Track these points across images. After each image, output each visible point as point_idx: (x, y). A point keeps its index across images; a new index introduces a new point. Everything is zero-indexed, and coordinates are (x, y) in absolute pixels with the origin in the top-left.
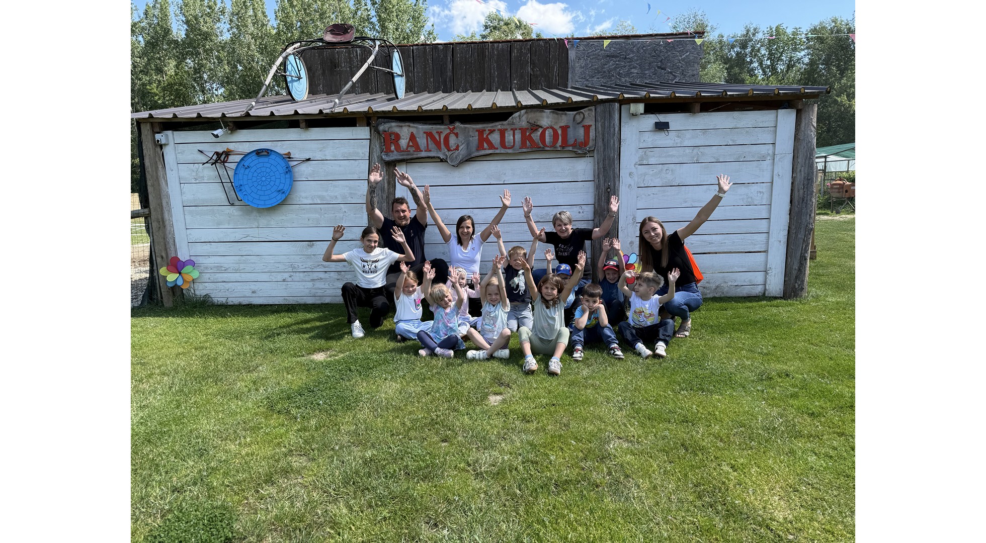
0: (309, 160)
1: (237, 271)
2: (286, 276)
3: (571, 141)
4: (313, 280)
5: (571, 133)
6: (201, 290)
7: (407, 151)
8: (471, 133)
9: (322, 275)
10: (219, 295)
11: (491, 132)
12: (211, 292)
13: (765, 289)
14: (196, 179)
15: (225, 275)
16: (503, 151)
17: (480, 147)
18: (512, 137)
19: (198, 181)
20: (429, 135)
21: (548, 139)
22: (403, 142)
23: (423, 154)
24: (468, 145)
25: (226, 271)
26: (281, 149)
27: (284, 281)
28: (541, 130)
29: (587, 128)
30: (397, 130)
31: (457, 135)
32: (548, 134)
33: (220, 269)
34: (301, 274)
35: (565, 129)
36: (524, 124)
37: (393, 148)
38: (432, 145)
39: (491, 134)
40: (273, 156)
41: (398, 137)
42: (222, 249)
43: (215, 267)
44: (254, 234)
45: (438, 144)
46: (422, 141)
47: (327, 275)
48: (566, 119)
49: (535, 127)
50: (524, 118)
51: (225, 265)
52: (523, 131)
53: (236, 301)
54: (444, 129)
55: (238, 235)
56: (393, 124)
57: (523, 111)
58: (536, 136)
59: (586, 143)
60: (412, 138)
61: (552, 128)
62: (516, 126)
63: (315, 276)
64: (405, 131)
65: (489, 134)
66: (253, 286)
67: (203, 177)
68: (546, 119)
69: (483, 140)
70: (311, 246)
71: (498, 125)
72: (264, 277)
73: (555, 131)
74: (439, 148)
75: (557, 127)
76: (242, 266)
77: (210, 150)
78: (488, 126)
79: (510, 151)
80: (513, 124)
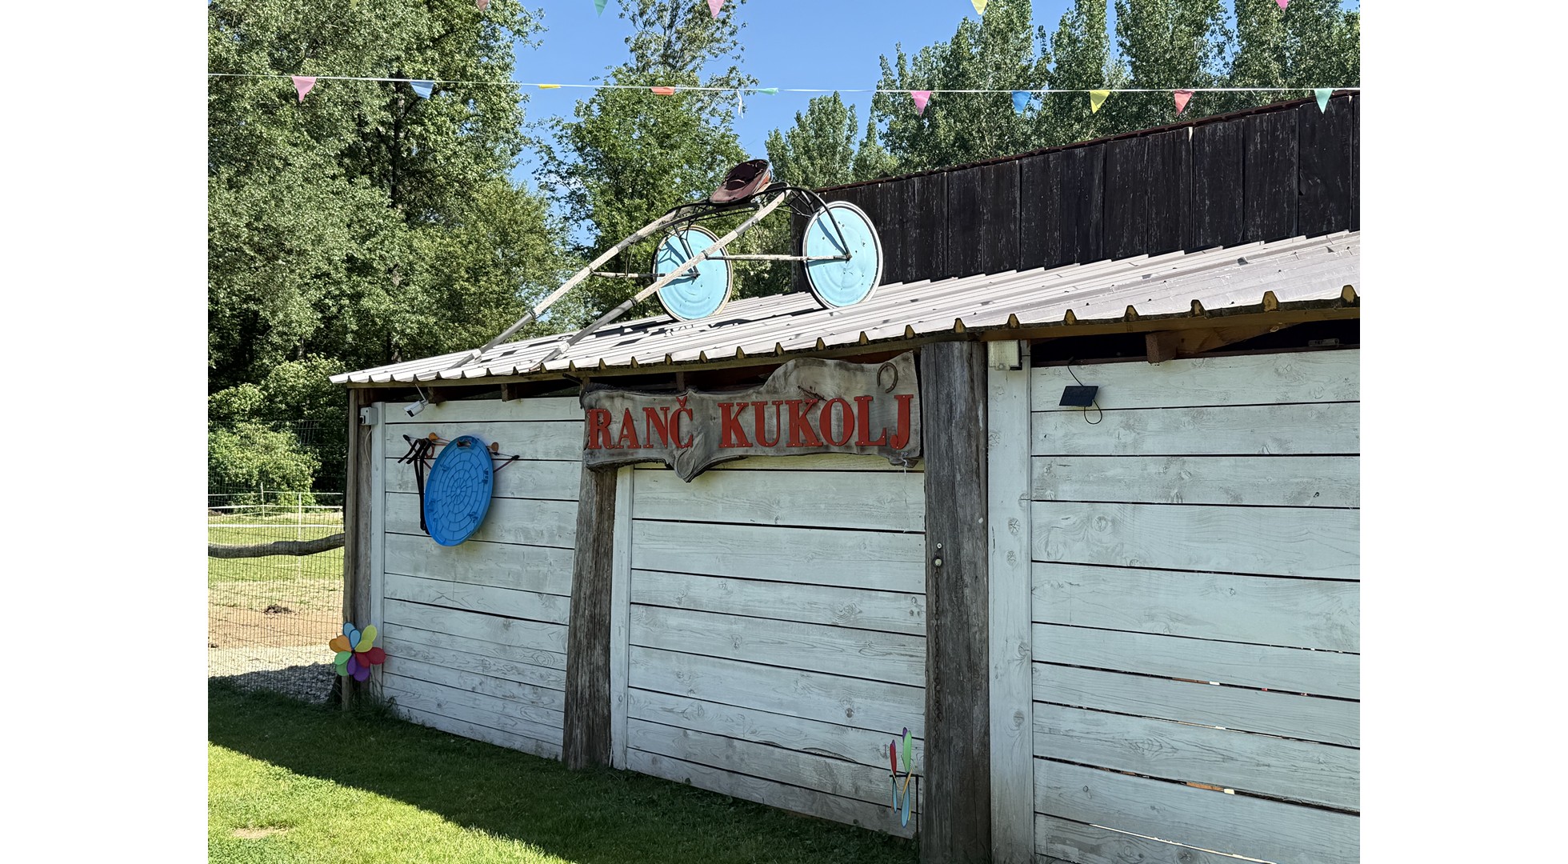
0: (517, 458)
1: (426, 660)
2: (476, 681)
3: (876, 434)
4: (504, 698)
5: (874, 407)
6: (388, 689)
7: (619, 446)
8: (711, 412)
9: (516, 690)
10: (404, 703)
11: (743, 408)
12: (397, 693)
15: (415, 665)
16: (760, 450)
17: (726, 441)
18: (775, 421)
20: (650, 413)
21: (835, 427)
22: (615, 428)
23: (643, 453)
24: (706, 436)
25: (416, 657)
26: (488, 437)
27: (473, 690)
28: (822, 405)
29: (905, 401)
30: (607, 404)
31: (690, 414)
32: (836, 411)
33: (410, 653)
34: (493, 682)
35: (864, 402)
36: (793, 393)
37: (601, 439)
38: (655, 437)
39: (742, 414)
40: (477, 450)
41: (608, 418)
42: (417, 615)
43: (406, 648)
44: (449, 592)
45: (662, 430)
46: (641, 426)
48: (864, 380)
49: (813, 398)
50: (792, 379)
51: (416, 647)
52: (793, 406)
53: (419, 718)
54: (672, 402)
55: (433, 591)
56: (602, 393)
57: (791, 363)
58: (815, 418)
59: (902, 439)
60: (628, 419)
61: (841, 400)
62: (783, 397)
63: (508, 688)
64: (617, 407)
65: (739, 413)
66: (440, 694)
67: (408, 483)
68: (830, 381)
69: (731, 424)
71: (752, 395)
72: (453, 678)
73: (847, 407)
74: (665, 440)
75: (849, 399)
76: (431, 652)
77: (413, 435)
78: (736, 397)
79: (770, 451)
80: (775, 391)
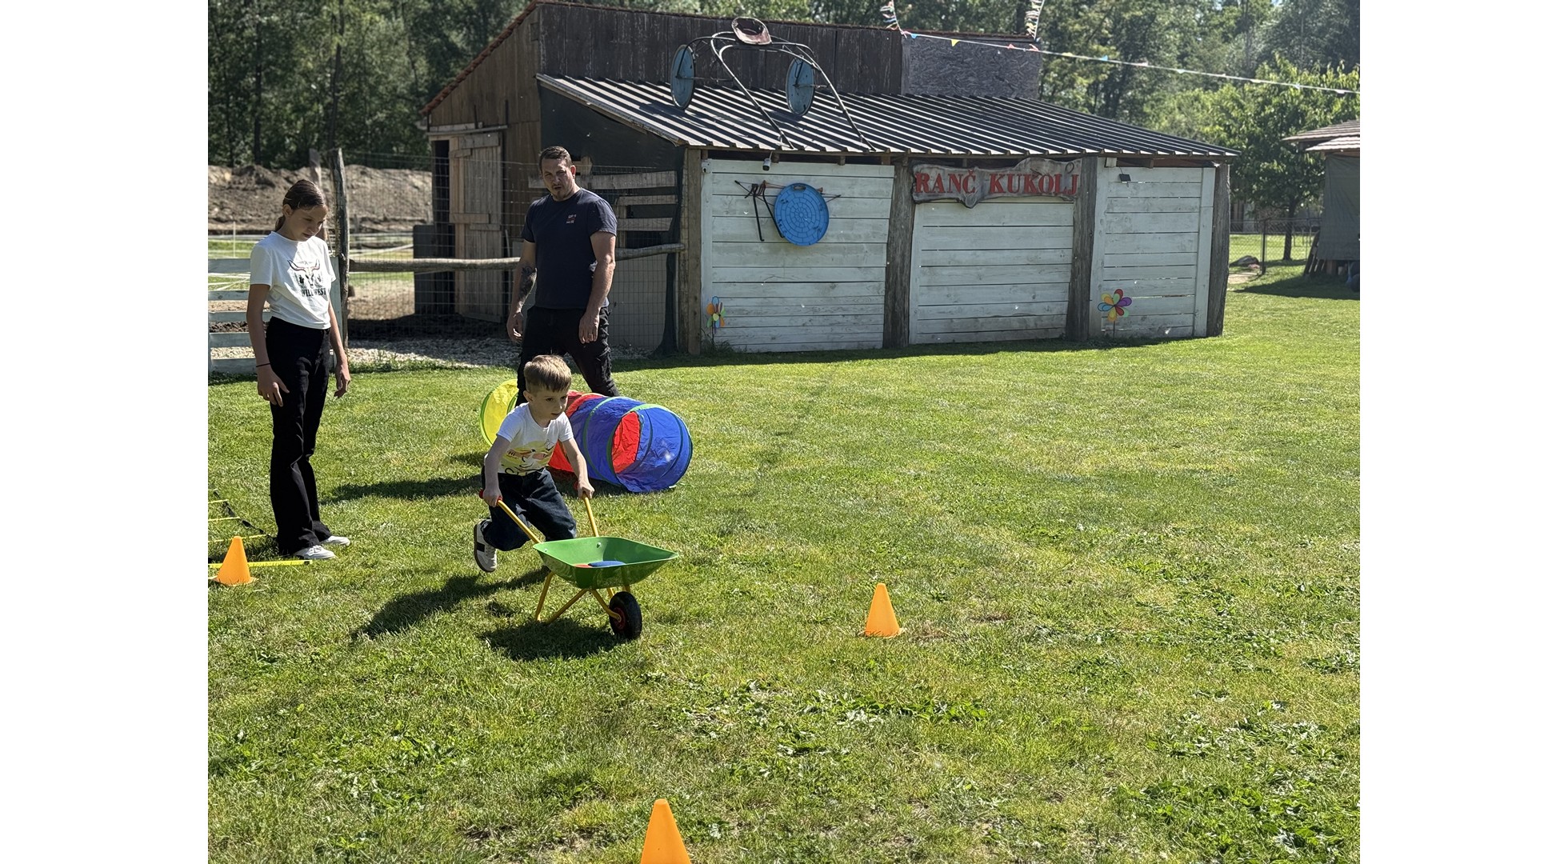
0: (839, 196)
1: (758, 315)
2: (806, 319)
3: (1063, 189)
4: (831, 325)
5: (1062, 178)
6: (721, 337)
7: (933, 191)
8: (986, 178)
9: (840, 319)
10: (738, 343)
11: (1002, 176)
12: (730, 338)
13: (1194, 330)
14: (727, 213)
15: (746, 319)
16: (1010, 195)
17: (991, 191)
18: (1017, 182)
19: (729, 213)
20: (952, 177)
21: (1045, 186)
22: (931, 184)
23: (946, 195)
24: (982, 187)
25: (748, 314)
26: (815, 183)
27: (804, 325)
28: (1040, 177)
29: (1075, 178)
30: (926, 171)
31: (974, 178)
32: (1046, 179)
33: (742, 313)
34: (821, 319)
35: (1058, 177)
36: (1028, 171)
37: (922, 189)
38: (954, 187)
39: (1002, 179)
40: (806, 192)
41: (927, 177)
42: (745, 290)
43: (736, 310)
44: (780, 273)
45: (958, 185)
46: (946, 183)
47: (844, 320)
48: (1060, 168)
49: (1036, 174)
50: (1028, 165)
51: (748, 309)
52: (1027, 177)
53: (755, 349)
54: (965, 172)
55: (763, 274)
56: (926, 166)
57: (1028, 159)
58: (1036, 182)
59: (1073, 190)
60: (939, 179)
61: (1049, 175)
62: (1022, 173)
63: (833, 320)
64: (933, 172)
65: (1000, 178)
66: (774, 333)
67: (735, 210)
68: (1046, 167)
69: (995, 184)
70: (833, 288)
71: (1008, 171)
72: (785, 321)
73: (1051, 178)
74: (959, 190)
75: (1052, 175)
76: (765, 309)
77: (748, 182)
78: (1001, 171)
79: (1015, 195)
80: (1020, 170)
